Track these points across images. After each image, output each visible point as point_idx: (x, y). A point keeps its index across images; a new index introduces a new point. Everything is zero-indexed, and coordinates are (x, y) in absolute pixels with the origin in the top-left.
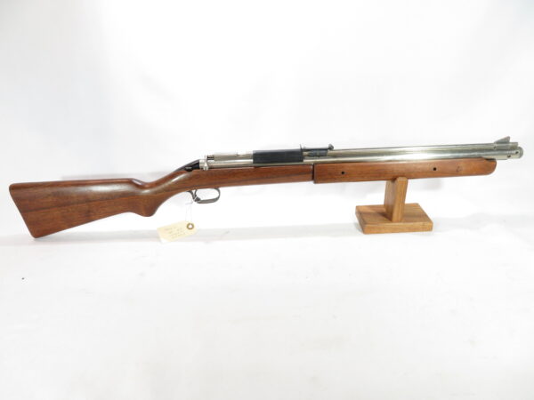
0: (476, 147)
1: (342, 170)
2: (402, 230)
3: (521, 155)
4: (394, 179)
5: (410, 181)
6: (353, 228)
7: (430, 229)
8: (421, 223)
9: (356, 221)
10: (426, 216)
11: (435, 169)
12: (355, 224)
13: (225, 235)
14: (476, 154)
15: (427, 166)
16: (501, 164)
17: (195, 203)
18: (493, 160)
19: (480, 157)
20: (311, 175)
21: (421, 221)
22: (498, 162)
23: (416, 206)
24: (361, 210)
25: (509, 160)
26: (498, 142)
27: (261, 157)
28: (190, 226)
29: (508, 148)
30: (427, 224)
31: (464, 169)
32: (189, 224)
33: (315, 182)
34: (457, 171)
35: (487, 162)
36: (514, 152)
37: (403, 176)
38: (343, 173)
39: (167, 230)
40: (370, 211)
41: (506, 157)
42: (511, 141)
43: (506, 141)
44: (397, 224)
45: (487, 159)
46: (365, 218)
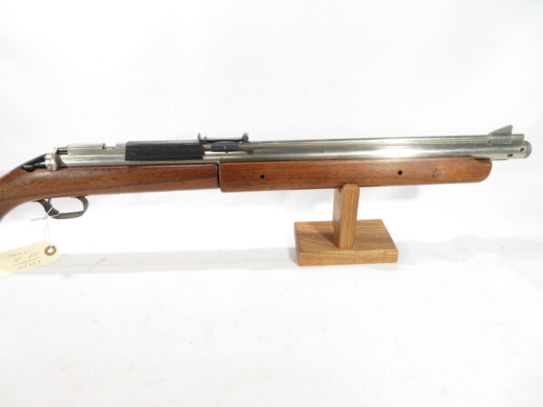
0: (462, 141)
1: (261, 172)
2: (354, 261)
3: (528, 153)
4: (340, 187)
5: (362, 190)
6: (286, 254)
7: (394, 259)
8: (382, 251)
9: (293, 243)
10: (389, 239)
11: (400, 173)
12: (290, 249)
13: (99, 263)
14: (462, 150)
15: (389, 169)
16: (499, 166)
17: (50, 218)
18: (487, 161)
19: (468, 156)
20: (215, 179)
21: (381, 248)
22: (493, 162)
23: (378, 223)
24: (299, 229)
25: (511, 160)
26: (494, 134)
27: (138, 152)
28: (51, 251)
29: (509, 143)
30: (390, 252)
31: (443, 172)
32: (48, 248)
33: (223, 190)
34: (433, 176)
35: (477, 163)
36: (519, 149)
37: (351, 182)
38: (262, 177)
39: (12, 256)
40: (313, 230)
41: (505, 156)
42: (514, 132)
43: (506, 131)
44: (346, 252)
45: (478, 159)
46: (302, 242)
